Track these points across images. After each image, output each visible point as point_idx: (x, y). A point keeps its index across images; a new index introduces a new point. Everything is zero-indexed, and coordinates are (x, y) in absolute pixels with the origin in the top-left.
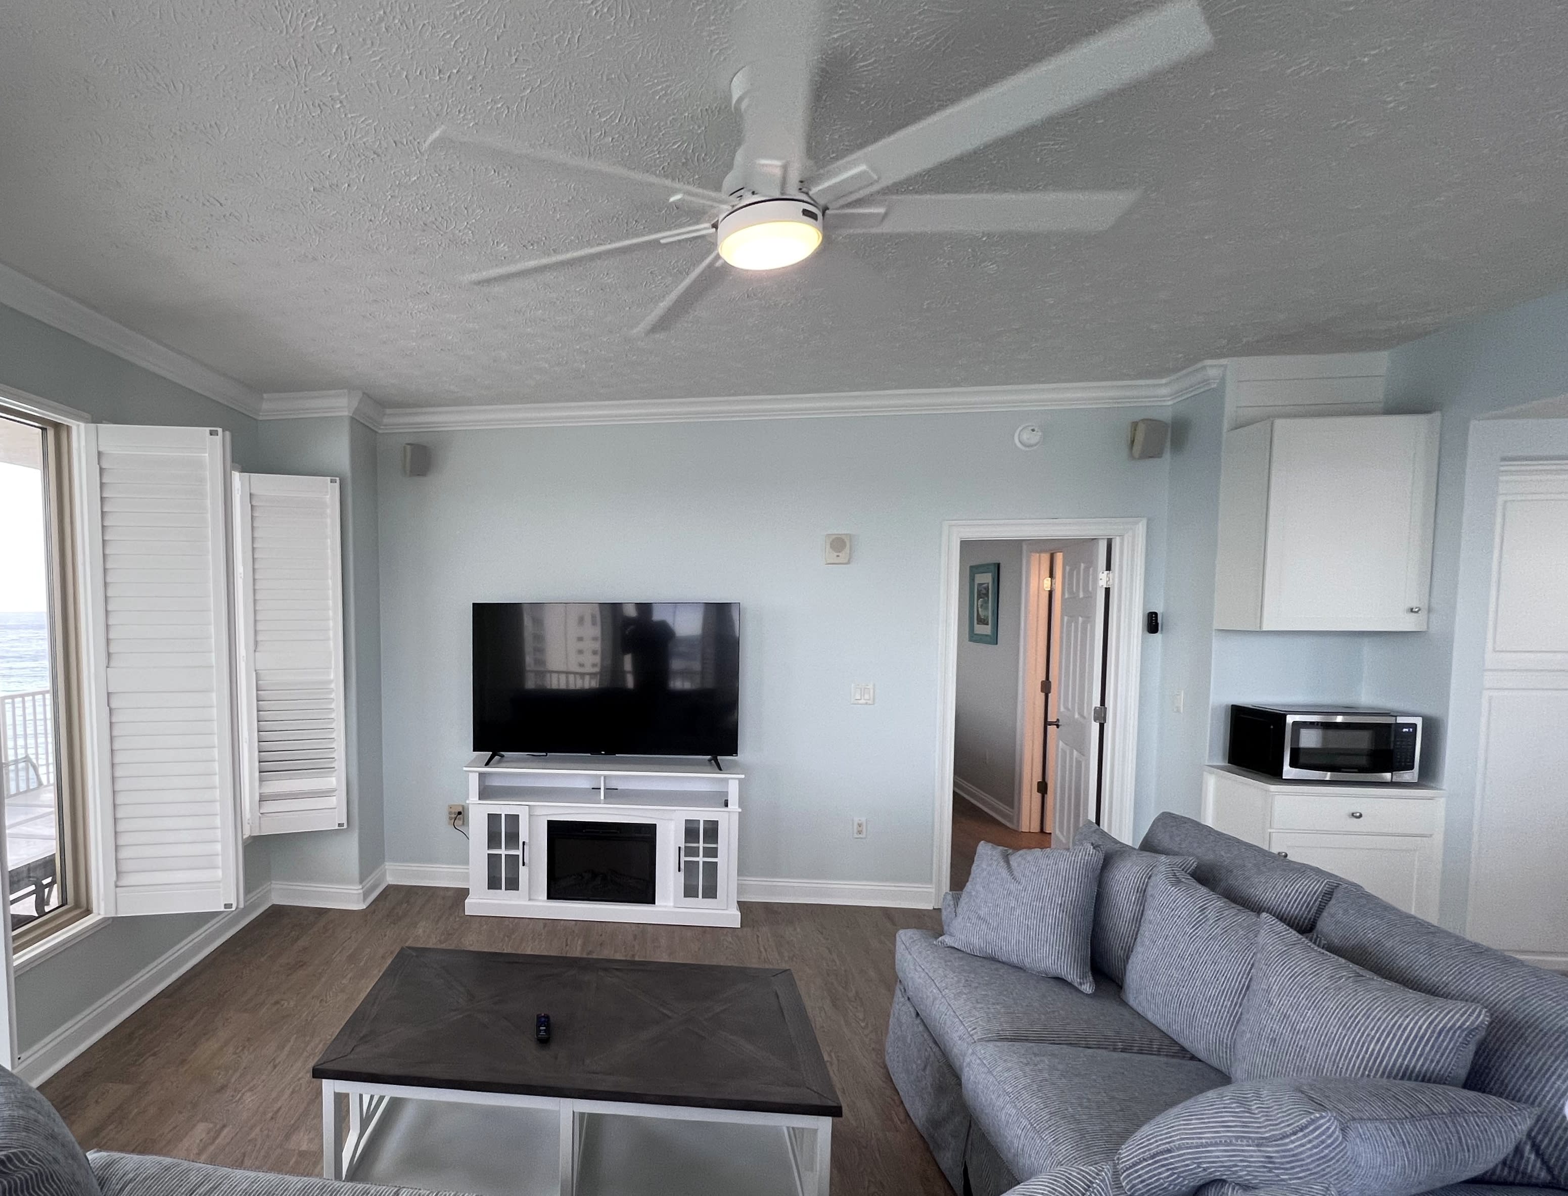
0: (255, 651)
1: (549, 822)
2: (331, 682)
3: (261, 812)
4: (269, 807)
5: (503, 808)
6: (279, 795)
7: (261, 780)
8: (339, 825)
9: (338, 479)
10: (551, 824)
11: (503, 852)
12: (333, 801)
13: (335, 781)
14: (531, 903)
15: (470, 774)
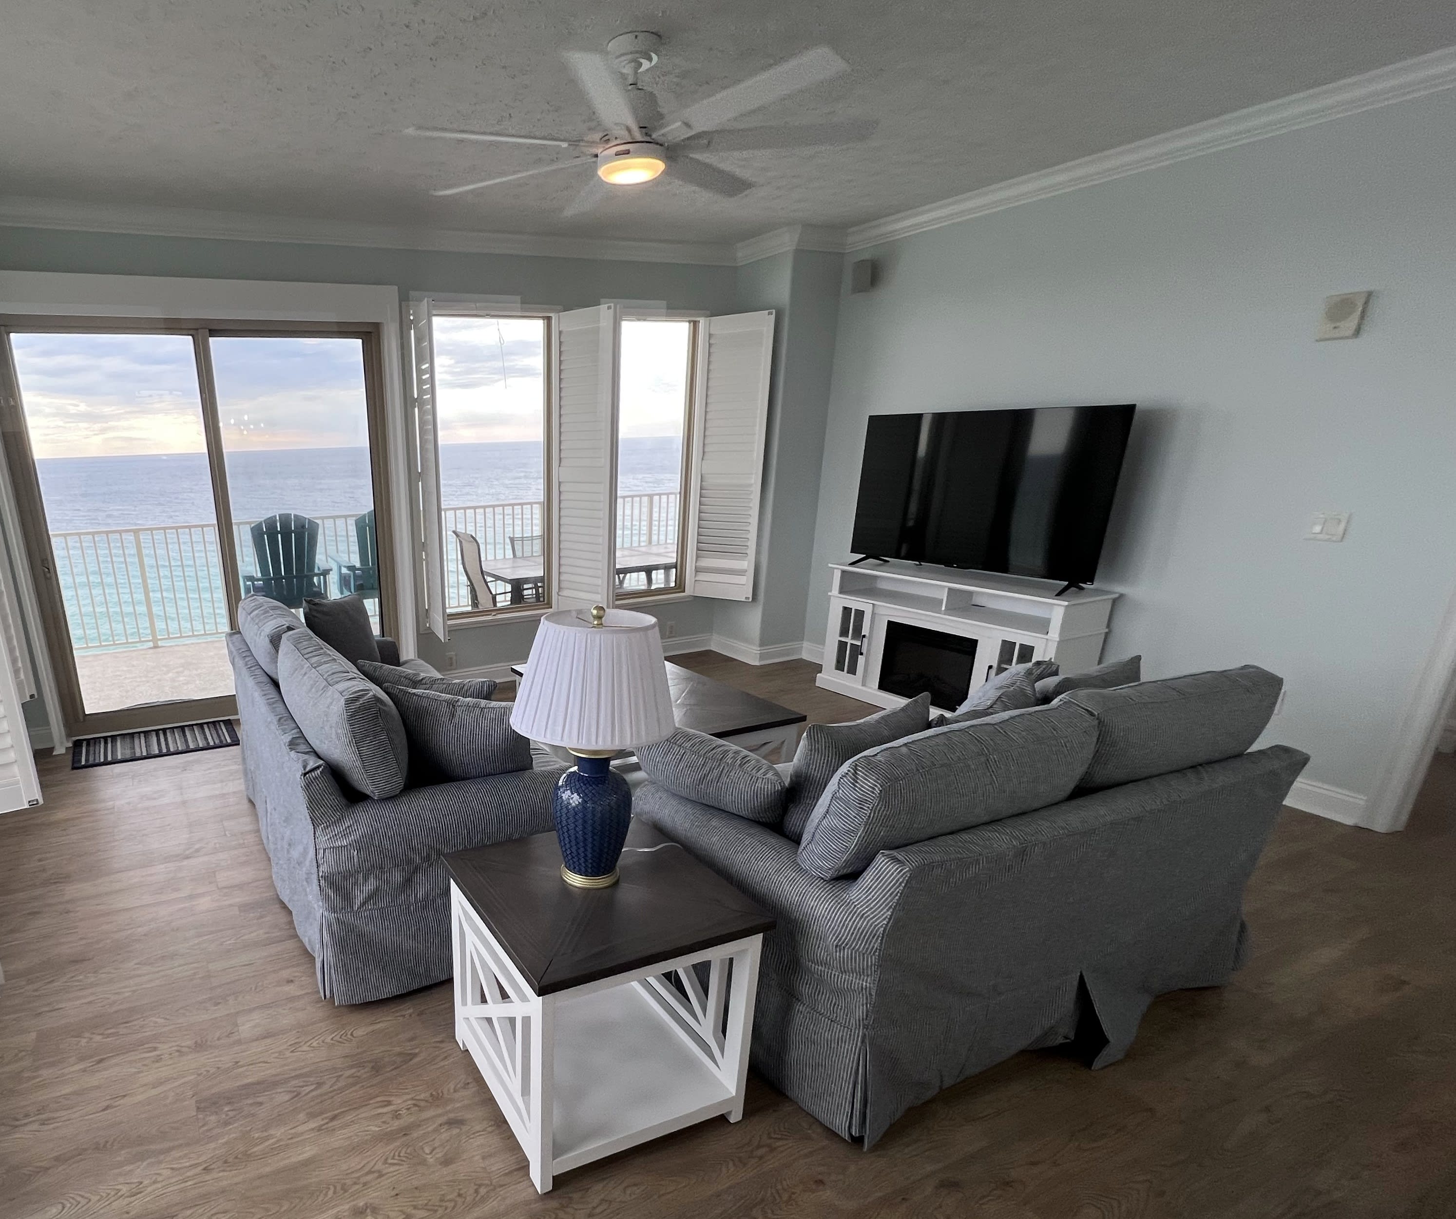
0: (703, 459)
1: (889, 622)
2: (751, 485)
3: (697, 579)
4: (702, 577)
5: (855, 603)
6: (708, 569)
7: (698, 557)
8: (746, 598)
9: (774, 311)
10: (890, 623)
11: (849, 640)
12: (743, 580)
13: (747, 564)
14: (864, 688)
15: (835, 570)
